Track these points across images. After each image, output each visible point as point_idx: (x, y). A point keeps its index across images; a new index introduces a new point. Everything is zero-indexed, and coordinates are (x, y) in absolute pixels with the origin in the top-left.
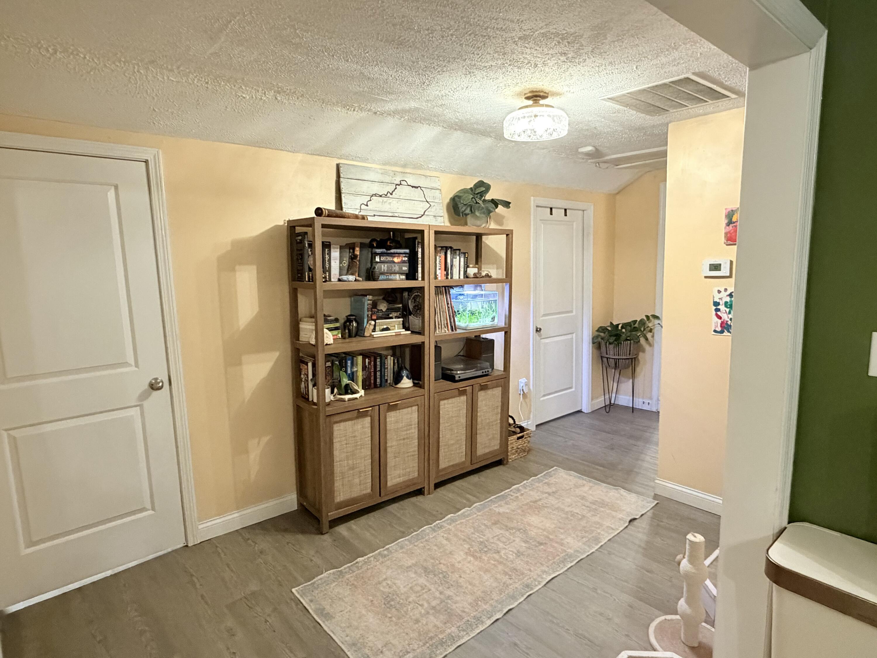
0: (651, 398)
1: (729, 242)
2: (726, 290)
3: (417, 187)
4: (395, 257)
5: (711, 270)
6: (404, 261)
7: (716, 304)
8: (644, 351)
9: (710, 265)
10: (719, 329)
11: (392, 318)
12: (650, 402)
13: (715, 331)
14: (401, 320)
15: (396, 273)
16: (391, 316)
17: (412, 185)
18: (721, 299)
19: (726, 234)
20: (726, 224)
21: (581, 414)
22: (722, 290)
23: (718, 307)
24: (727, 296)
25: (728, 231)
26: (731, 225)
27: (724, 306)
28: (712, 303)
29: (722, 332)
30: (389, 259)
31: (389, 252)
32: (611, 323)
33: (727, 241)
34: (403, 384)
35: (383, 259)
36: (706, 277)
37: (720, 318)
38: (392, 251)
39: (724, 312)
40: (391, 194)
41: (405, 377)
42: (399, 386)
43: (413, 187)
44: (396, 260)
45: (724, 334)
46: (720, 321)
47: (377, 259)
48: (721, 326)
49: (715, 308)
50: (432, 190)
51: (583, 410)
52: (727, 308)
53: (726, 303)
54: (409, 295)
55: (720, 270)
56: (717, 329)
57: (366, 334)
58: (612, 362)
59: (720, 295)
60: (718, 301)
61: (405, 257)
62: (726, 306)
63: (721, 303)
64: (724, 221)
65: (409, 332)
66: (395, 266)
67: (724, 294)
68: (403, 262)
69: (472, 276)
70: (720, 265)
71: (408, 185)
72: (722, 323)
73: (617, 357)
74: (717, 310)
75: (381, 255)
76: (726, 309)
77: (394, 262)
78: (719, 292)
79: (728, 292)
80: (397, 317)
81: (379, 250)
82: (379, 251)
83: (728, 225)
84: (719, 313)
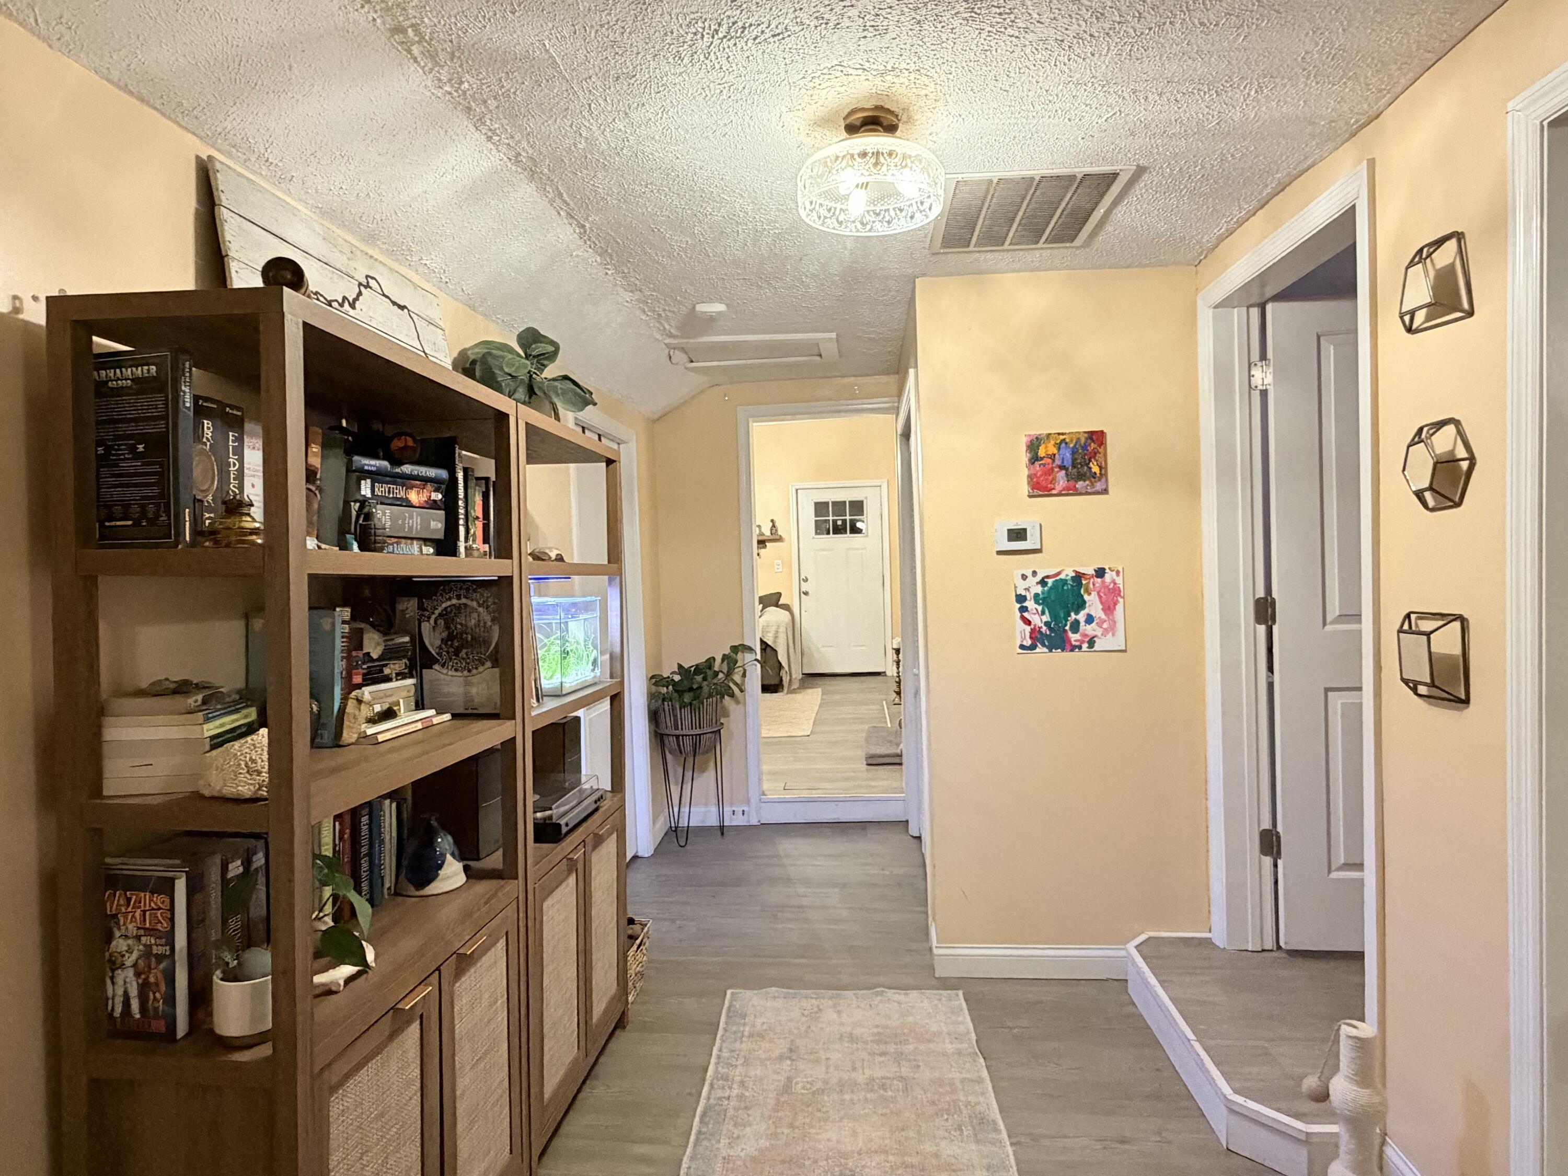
0: (748, 802)
1: (1036, 492)
2: (1034, 573)
3: (402, 308)
4: (412, 488)
5: (1010, 539)
6: (435, 501)
7: (1021, 599)
8: (726, 715)
9: (1009, 530)
10: (1028, 642)
11: (388, 679)
12: (746, 809)
13: (1022, 647)
14: (410, 681)
15: (412, 539)
16: (387, 671)
17: (393, 299)
18: (1027, 589)
19: (1030, 477)
20: (1030, 460)
21: (639, 861)
22: (1029, 574)
23: (1024, 604)
24: (1037, 583)
25: (1032, 472)
26: (1037, 464)
27: (1033, 601)
28: (1014, 598)
29: (1033, 647)
30: (400, 493)
31: (398, 470)
32: (680, 666)
33: (1032, 489)
34: (444, 879)
35: (380, 490)
36: (1000, 553)
37: (1028, 622)
38: (407, 469)
39: (1035, 611)
40: (353, 306)
41: (449, 857)
42: (434, 888)
43: (394, 303)
44: (414, 497)
45: (1038, 650)
46: (1028, 629)
47: (366, 489)
48: (1031, 638)
49: (1019, 605)
50: (431, 326)
51: (640, 854)
52: (1039, 604)
53: (1036, 595)
54: (421, 608)
55: (1026, 539)
56: (1025, 643)
57: (349, 736)
58: (688, 744)
59: (1027, 584)
60: (1023, 593)
61: (437, 490)
62: (1037, 602)
63: (1028, 598)
64: (1024, 458)
65: (447, 717)
66: (411, 517)
67: (1032, 581)
68: (434, 505)
69: (553, 557)
70: (1025, 530)
71: (384, 295)
72: (1033, 631)
73: (698, 732)
74: (1023, 609)
75: (376, 476)
76: (1037, 606)
77: (410, 505)
78: (1024, 577)
79: (1039, 578)
80: (401, 676)
81: (373, 462)
82: (371, 464)
83: (1033, 463)
84: (1026, 615)
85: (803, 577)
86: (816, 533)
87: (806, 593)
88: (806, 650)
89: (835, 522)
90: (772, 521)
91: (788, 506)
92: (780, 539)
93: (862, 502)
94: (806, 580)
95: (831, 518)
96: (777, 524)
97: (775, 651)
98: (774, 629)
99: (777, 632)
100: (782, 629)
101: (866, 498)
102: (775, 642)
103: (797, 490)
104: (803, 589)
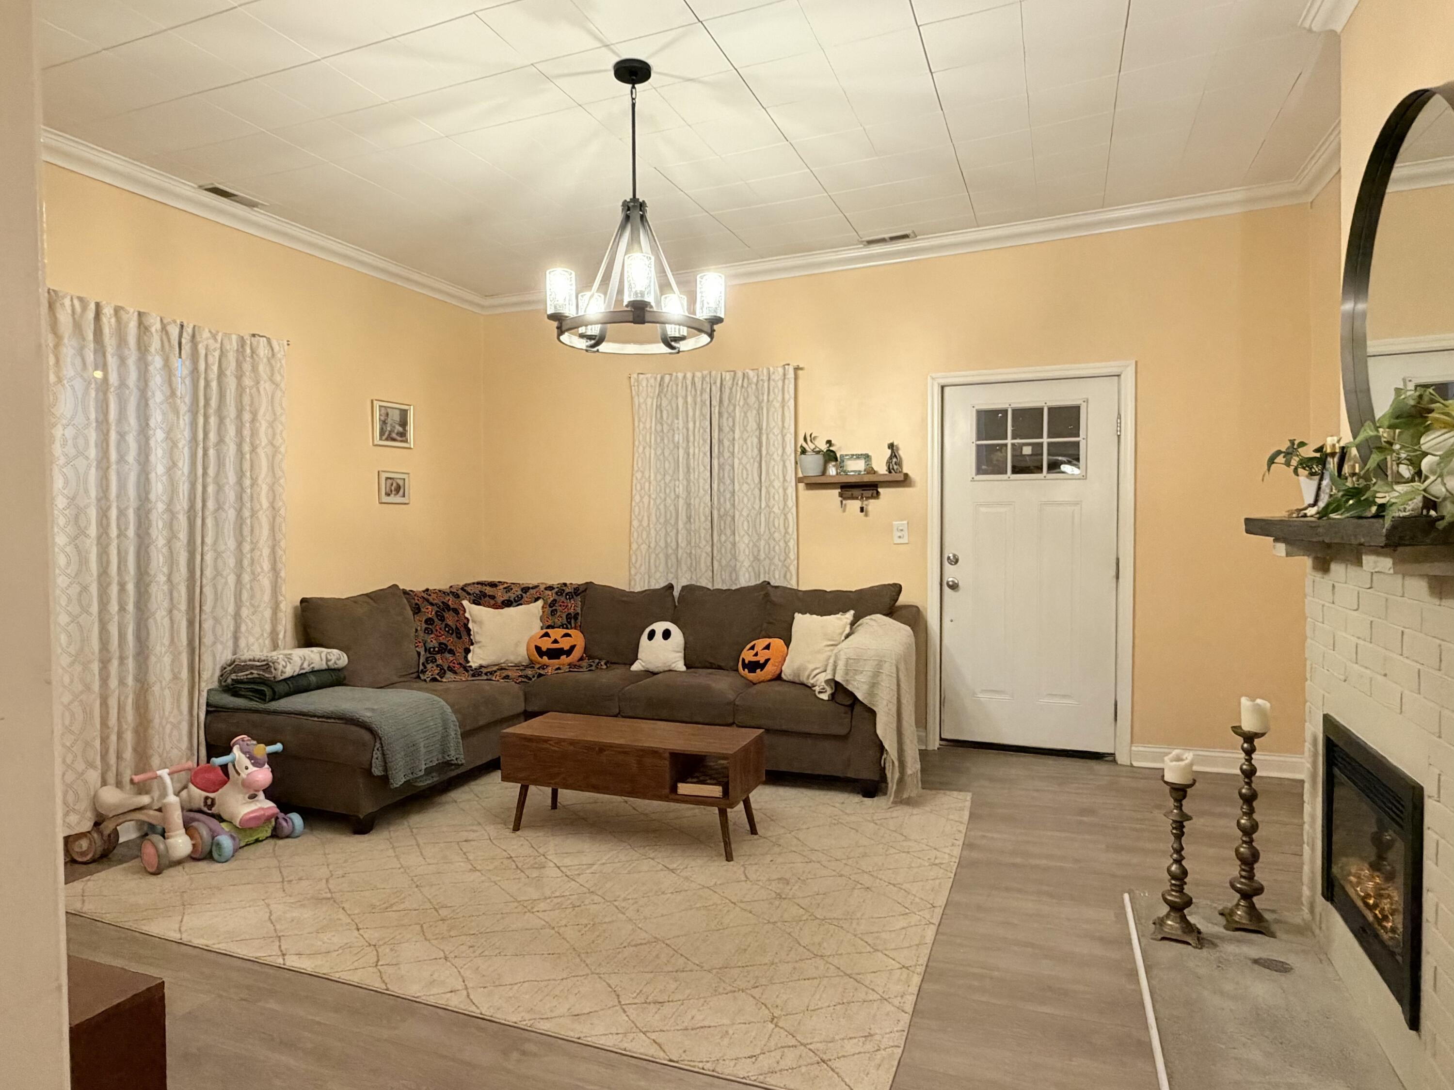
85: (948, 553)
86: (979, 471)
87: (954, 587)
88: (948, 695)
89: (1017, 448)
90: (891, 446)
91: (924, 420)
92: (905, 481)
93: (1077, 409)
94: (955, 561)
95: (1009, 441)
96: (902, 453)
97: (873, 713)
98: (869, 667)
99: (877, 674)
100: (888, 669)
101: (1087, 401)
102: (871, 694)
103: (943, 388)
104: (949, 578)
